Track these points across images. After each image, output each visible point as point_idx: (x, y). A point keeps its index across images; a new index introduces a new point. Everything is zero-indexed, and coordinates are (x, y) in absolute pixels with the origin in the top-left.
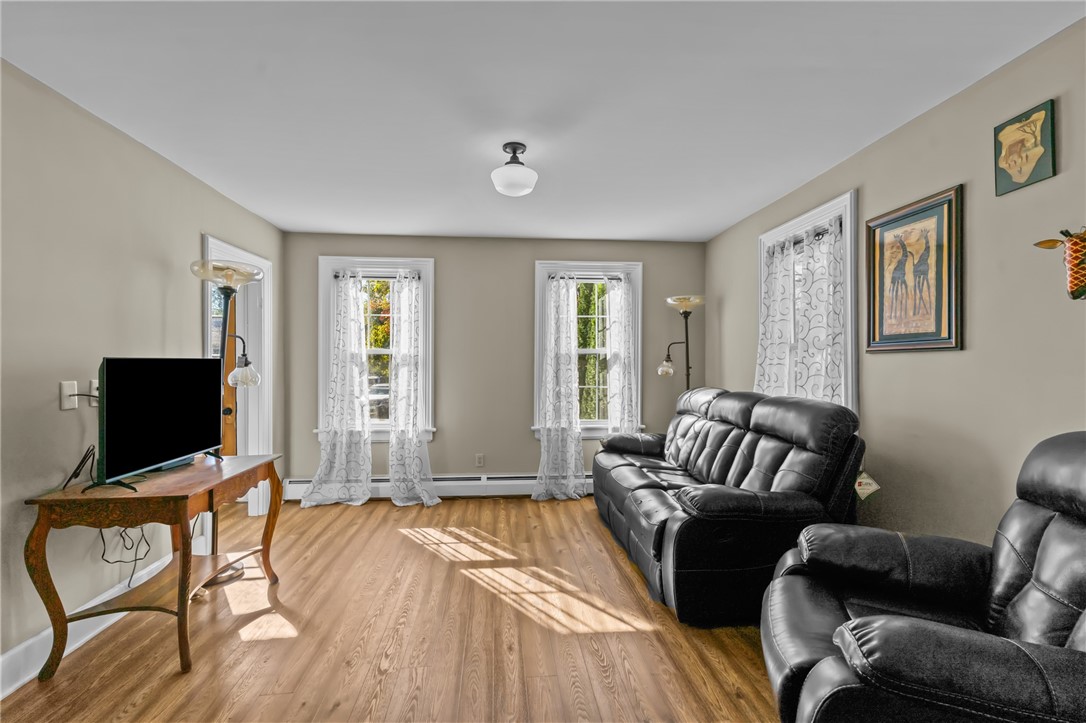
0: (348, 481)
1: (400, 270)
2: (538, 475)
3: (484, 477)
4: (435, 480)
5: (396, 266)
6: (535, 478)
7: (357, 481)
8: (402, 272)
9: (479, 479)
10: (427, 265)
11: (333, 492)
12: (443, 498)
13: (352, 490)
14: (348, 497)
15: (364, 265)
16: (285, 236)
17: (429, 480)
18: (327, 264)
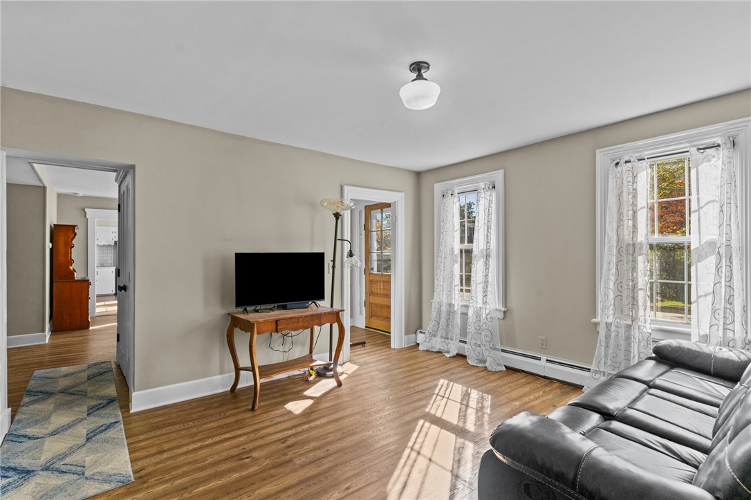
0: (448, 338)
1: (481, 184)
2: (593, 367)
3: (544, 358)
4: (503, 351)
5: (477, 181)
6: (589, 370)
7: (452, 339)
8: (482, 185)
9: (539, 359)
10: (498, 176)
11: (437, 344)
12: (507, 368)
13: (450, 345)
14: (446, 349)
15: (459, 184)
16: (418, 175)
17: (498, 350)
18: (438, 188)
